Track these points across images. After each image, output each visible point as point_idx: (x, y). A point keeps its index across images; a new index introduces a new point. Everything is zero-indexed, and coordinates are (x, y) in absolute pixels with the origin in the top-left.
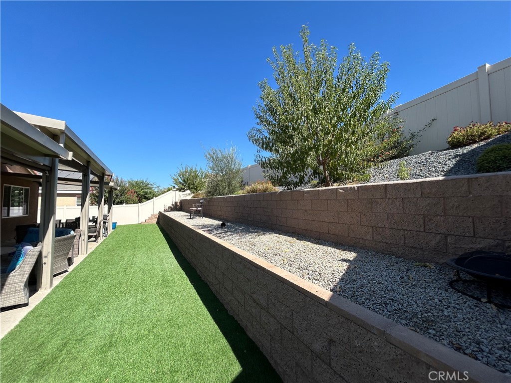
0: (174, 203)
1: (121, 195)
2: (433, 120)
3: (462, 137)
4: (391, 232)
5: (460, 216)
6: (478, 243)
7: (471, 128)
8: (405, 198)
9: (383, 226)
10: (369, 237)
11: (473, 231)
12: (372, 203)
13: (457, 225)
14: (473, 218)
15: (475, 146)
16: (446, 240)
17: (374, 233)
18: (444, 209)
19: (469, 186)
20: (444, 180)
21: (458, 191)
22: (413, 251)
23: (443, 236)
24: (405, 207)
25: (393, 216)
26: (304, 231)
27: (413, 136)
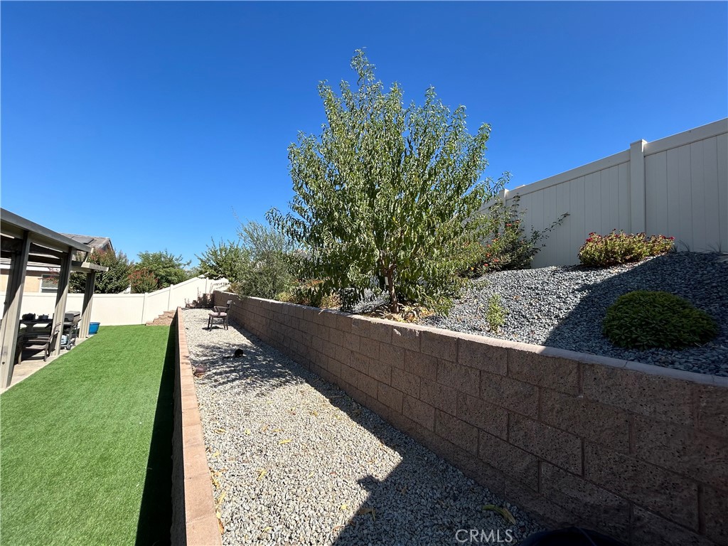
0: (201, 296)
1: (118, 278)
2: (565, 215)
3: (597, 254)
4: (460, 426)
5: (562, 431)
6: (588, 492)
7: (612, 239)
8: (484, 371)
9: (450, 412)
10: (430, 424)
11: (580, 466)
12: (438, 365)
13: (558, 446)
14: (583, 440)
15: (615, 271)
16: (539, 468)
17: (437, 421)
18: (539, 408)
19: (579, 377)
20: (541, 355)
21: (562, 381)
22: (489, 472)
23: (534, 459)
24: (483, 388)
25: (465, 399)
26: (347, 386)
27: (536, 235)
